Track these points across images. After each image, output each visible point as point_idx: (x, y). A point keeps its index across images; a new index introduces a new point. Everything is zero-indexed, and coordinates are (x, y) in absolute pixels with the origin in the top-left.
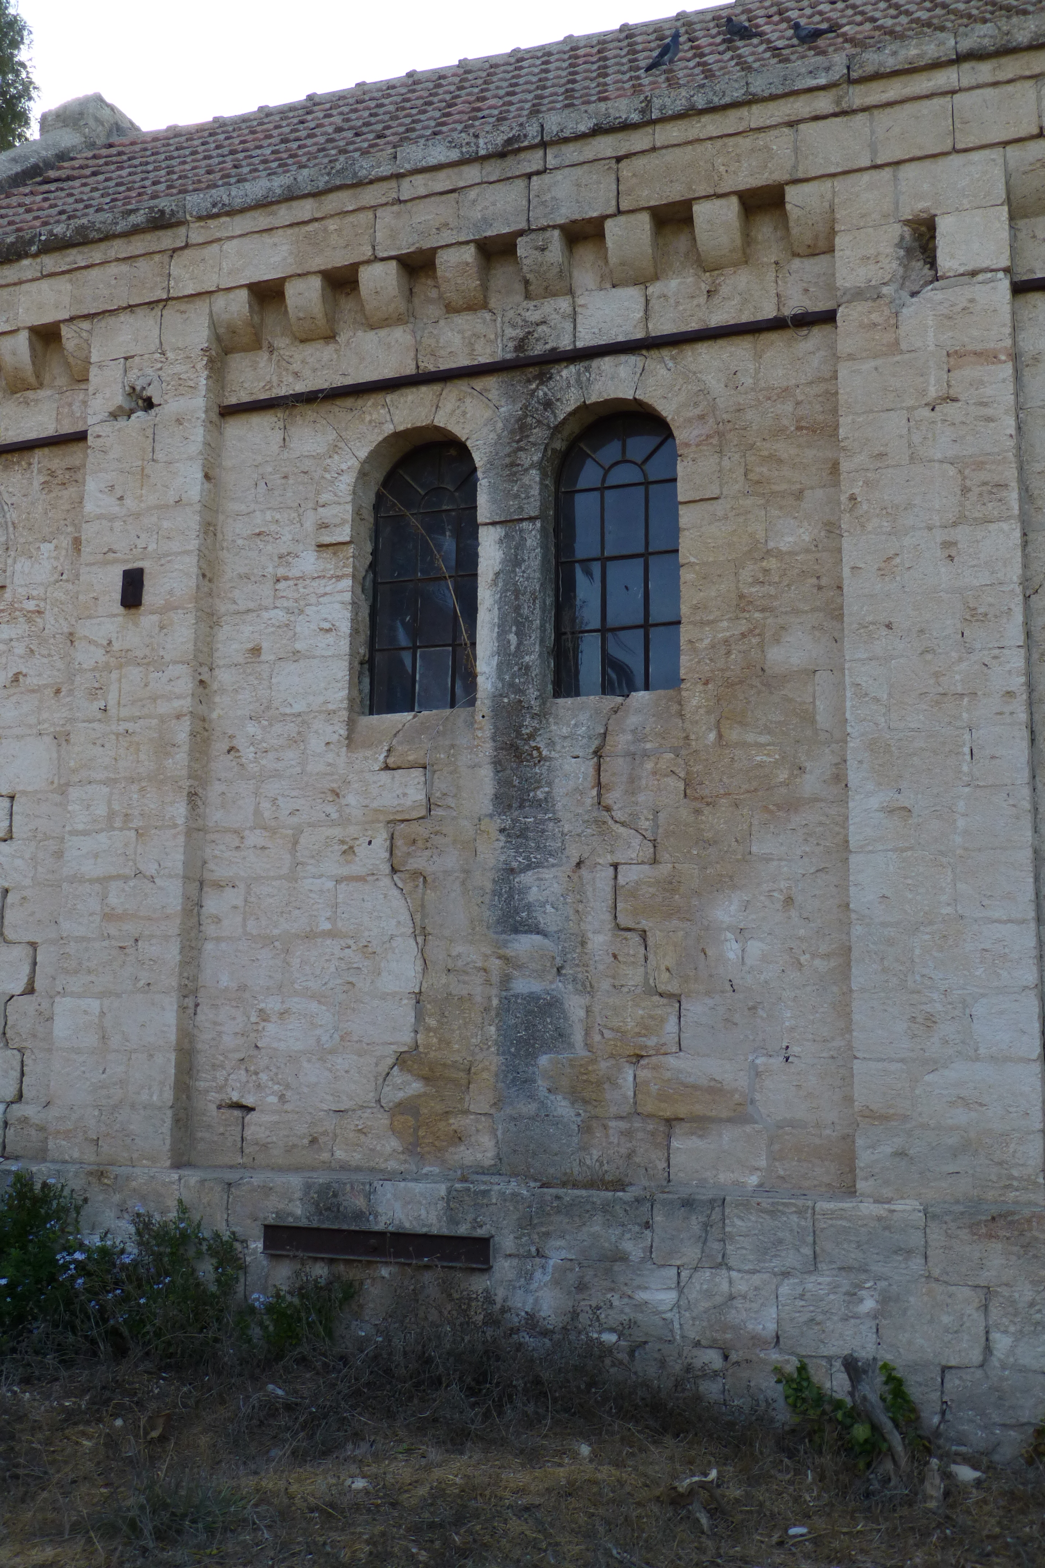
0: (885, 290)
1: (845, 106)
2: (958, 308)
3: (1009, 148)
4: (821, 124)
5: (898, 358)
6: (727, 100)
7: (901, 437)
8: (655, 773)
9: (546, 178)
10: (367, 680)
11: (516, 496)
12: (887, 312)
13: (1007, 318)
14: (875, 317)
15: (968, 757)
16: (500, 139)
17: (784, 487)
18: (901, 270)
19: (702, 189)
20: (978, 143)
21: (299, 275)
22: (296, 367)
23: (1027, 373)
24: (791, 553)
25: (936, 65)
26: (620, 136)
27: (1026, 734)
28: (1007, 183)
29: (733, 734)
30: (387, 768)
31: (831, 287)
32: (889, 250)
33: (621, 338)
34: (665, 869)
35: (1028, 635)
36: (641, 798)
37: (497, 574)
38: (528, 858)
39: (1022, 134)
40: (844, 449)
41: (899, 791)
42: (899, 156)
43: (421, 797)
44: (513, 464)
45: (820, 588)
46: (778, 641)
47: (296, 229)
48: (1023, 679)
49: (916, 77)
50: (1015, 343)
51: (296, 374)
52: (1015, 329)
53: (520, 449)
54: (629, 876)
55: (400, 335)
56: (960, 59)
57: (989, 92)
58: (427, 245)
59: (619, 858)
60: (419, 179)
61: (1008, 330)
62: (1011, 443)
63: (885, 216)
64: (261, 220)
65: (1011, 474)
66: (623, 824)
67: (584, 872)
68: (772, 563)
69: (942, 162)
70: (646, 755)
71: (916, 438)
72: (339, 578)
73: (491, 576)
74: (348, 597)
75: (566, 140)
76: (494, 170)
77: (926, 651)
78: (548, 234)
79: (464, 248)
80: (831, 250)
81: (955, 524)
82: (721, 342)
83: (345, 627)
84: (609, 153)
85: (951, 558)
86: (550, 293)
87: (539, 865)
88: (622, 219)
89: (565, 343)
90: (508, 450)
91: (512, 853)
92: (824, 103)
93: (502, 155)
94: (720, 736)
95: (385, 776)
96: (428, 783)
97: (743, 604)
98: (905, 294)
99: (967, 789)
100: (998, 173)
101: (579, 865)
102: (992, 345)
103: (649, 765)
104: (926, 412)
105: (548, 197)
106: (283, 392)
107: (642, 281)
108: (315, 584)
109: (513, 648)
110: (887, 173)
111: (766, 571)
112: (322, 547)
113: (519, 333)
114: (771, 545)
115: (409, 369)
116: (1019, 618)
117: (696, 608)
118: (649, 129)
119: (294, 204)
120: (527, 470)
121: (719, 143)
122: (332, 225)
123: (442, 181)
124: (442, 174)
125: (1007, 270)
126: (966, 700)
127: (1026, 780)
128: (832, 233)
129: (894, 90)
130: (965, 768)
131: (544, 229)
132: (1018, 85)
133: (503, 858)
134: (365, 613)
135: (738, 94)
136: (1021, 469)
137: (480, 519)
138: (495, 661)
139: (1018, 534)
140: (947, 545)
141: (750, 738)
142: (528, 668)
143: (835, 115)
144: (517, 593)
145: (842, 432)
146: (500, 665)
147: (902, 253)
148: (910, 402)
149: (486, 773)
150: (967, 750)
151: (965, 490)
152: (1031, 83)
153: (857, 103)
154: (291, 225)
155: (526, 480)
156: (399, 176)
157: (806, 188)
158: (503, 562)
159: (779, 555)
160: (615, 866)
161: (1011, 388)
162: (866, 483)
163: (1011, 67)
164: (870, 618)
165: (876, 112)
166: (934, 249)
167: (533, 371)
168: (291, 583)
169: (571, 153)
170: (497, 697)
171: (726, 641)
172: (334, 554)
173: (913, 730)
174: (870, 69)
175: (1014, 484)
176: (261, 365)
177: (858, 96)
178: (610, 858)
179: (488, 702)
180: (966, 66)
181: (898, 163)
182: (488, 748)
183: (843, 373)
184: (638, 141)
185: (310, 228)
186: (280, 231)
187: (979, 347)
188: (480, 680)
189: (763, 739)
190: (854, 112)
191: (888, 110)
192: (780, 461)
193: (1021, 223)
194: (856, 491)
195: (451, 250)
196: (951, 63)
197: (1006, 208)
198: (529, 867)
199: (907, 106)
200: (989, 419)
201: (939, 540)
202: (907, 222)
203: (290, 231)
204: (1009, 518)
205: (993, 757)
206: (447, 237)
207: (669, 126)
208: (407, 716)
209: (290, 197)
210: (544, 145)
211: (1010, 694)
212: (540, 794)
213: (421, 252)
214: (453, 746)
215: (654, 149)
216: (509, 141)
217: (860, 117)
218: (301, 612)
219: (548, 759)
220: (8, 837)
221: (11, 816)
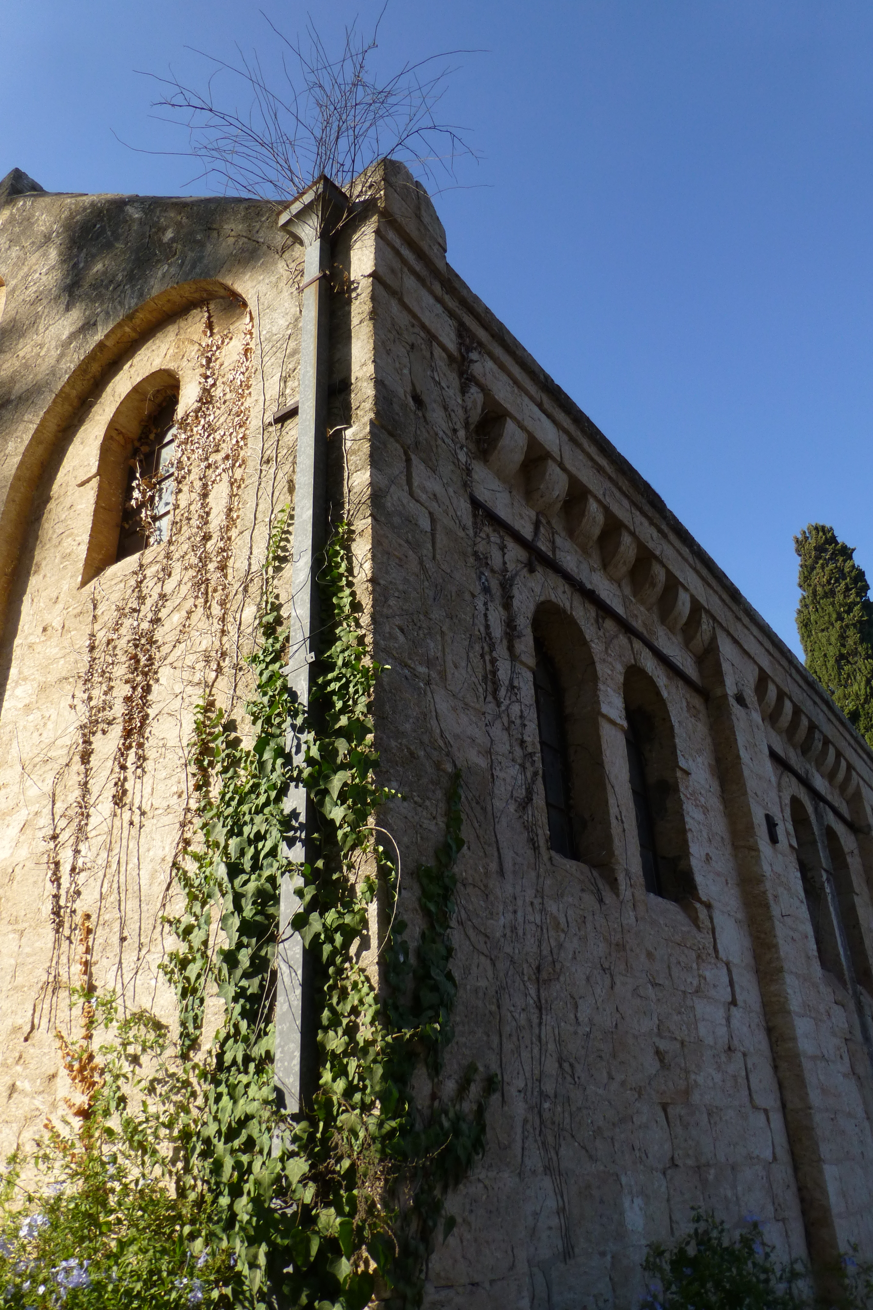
11: (827, 859)
30: (836, 1003)
37: (831, 899)
43: (847, 1026)
44: (823, 841)
53: (822, 834)
58: (800, 706)
72: (797, 870)
78: (821, 735)
90: (820, 832)
95: (837, 1007)
96: (847, 1017)
122: (776, 665)
131: (821, 732)
138: (842, 949)
143: (854, 749)
149: (856, 1017)
155: (827, 852)
158: (831, 893)
167: (813, 795)
179: (847, 973)
182: (853, 1002)
186: (764, 649)
203: (766, 652)
214: (846, 996)
220: (734, 1003)
221: (731, 983)
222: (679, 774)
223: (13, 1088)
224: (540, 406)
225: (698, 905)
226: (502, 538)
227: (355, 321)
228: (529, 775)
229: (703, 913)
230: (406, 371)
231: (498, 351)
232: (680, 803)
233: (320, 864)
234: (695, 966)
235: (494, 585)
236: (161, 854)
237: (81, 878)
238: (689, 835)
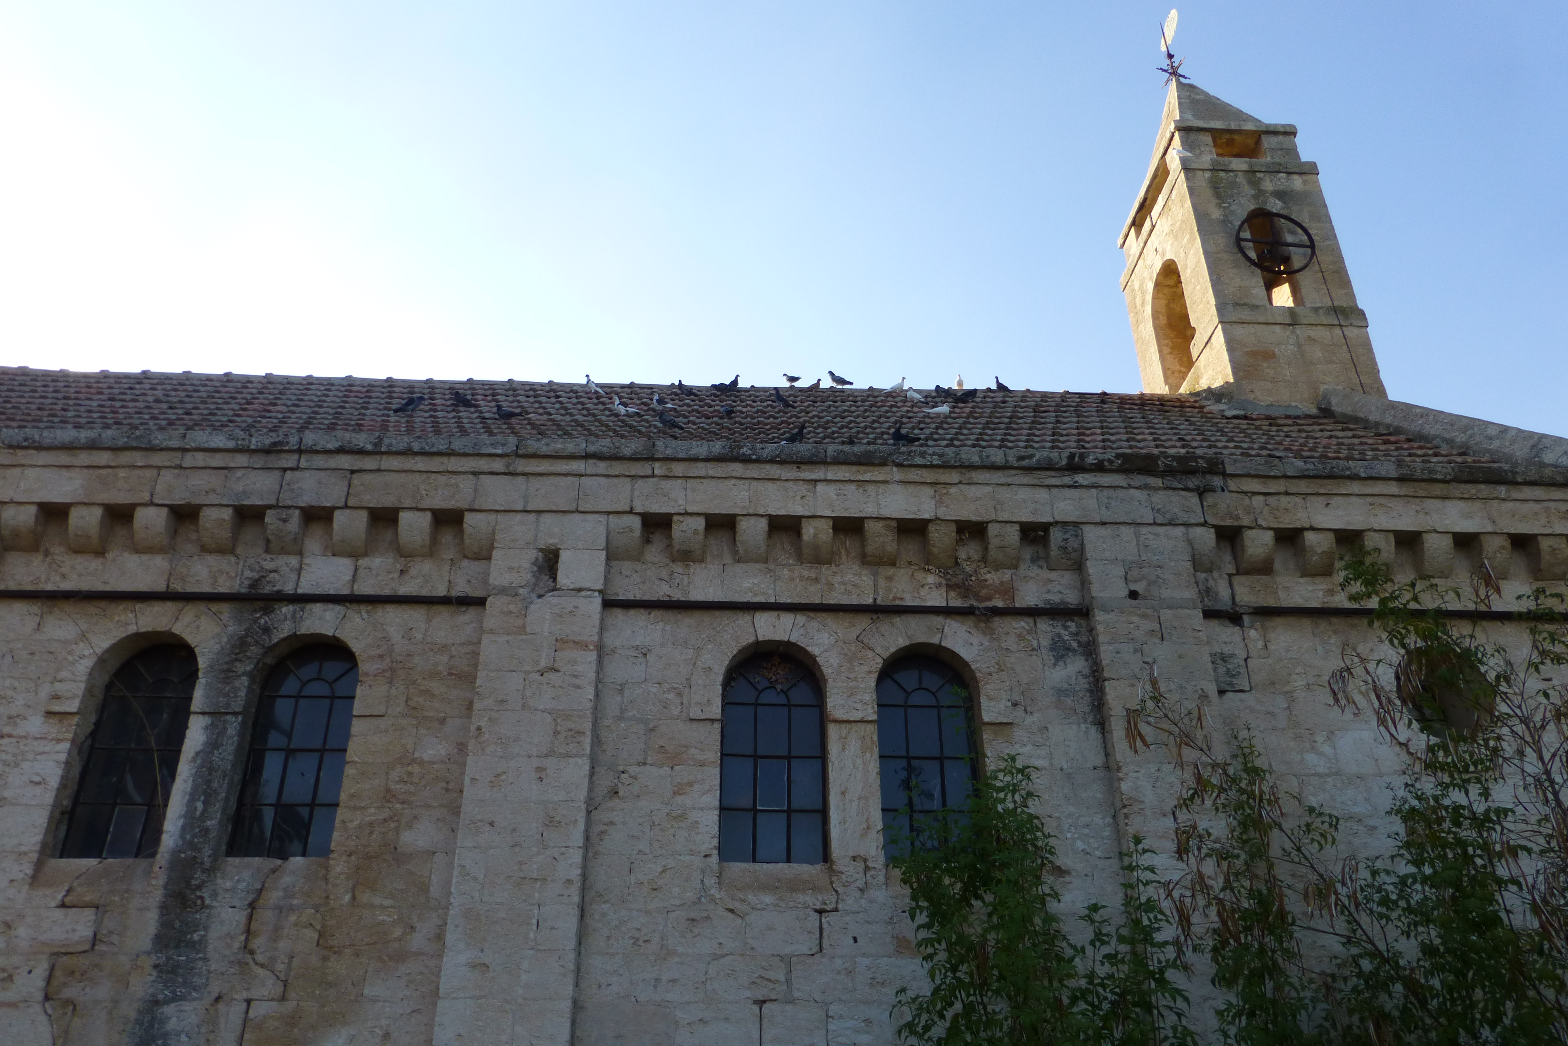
0: (521, 591)
1: (511, 469)
2: (566, 611)
3: (611, 516)
4: (495, 477)
5: (524, 637)
6: (435, 449)
7: (518, 690)
8: (296, 925)
9: (298, 474)
10: (64, 828)
11: (226, 695)
12: (520, 605)
13: (597, 622)
14: (512, 608)
15: (535, 927)
16: (268, 441)
17: (432, 714)
18: (533, 580)
19: (407, 503)
20: (592, 509)
21: (85, 504)
22: (64, 570)
23: (606, 659)
24: (431, 763)
25: (572, 457)
26: (357, 457)
27: (576, 912)
28: (607, 537)
29: (364, 897)
30: (63, 905)
31: (485, 582)
32: (528, 566)
33: (332, 592)
34: (290, 1005)
35: (587, 838)
36: (282, 945)
37: (198, 754)
38: (174, 992)
39: (620, 509)
40: (478, 694)
41: (482, 951)
42: (542, 507)
43: (88, 933)
44: (229, 670)
45: (447, 790)
46: (410, 827)
47: (92, 471)
48: (579, 871)
49: (560, 462)
50: (601, 638)
51: (63, 576)
52: (602, 629)
53: (237, 660)
54: (258, 1010)
55: (159, 562)
56: (587, 456)
57: (603, 480)
58: (196, 501)
59: (254, 994)
60: (200, 456)
61: (596, 630)
62: (590, 705)
63: (528, 544)
64: (64, 458)
65: (587, 726)
66: (262, 966)
67: (221, 1006)
68: (415, 769)
69: (569, 517)
70: (291, 909)
71: (528, 693)
72: (59, 741)
73: (192, 754)
74: (63, 757)
75: (317, 452)
76: (259, 461)
77: (515, 845)
78: (291, 511)
79: (225, 509)
80: (489, 558)
81: (546, 756)
82: (405, 607)
83: (54, 782)
84: (347, 466)
85: (541, 779)
86: (284, 551)
87: (183, 998)
88: (348, 511)
89: (289, 588)
90: (227, 659)
91: (160, 986)
92: (498, 465)
93: (267, 451)
94: (354, 898)
95: (59, 913)
96: (98, 923)
97: (388, 796)
98: (534, 596)
99: (531, 952)
100: (602, 530)
101: (218, 999)
102: (585, 638)
103: (293, 918)
104: (537, 676)
105: (295, 486)
106: (50, 587)
107: (354, 555)
108: (35, 743)
109: (198, 813)
110: (532, 517)
111: (410, 774)
112: (49, 714)
113: (255, 575)
114: (417, 755)
115: (161, 587)
116: (581, 826)
117: (353, 796)
118: (378, 457)
119: (95, 452)
120: (239, 676)
121: (425, 476)
122: (122, 473)
123: (217, 460)
124: (218, 456)
125: (600, 592)
126: (539, 883)
127: (573, 947)
128: (491, 548)
129: (544, 466)
130: (532, 936)
131: (288, 507)
132: (621, 479)
133: (151, 990)
134: (76, 771)
135: (442, 448)
136: (595, 723)
137: (193, 708)
138: (181, 822)
139: (587, 767)
140: (539, 769)
141: (377, 901)
142: (207, 831)
143: (504, 474)
144: (211, 770)
145: (479, 682)
146: (184, 828)
147: (535, 568)
148: (528, 668)
149: (152, 917)
150: (534, 921)
151: (556, 733)
152: (629, 479)
153: (520, 469)
154: (88, 467)
155: (237, 684)
156: (184, 450)
157: (479, 516)
158: (205, 744)
159: (421, 763)
160: (249, 1002)
161: (594, 668)
162: (490, 719)
163: (618, 468)
164: (479, 817)
165: (531, 477)
166: (557, 570)
167: (260, 604)
168: (14, 740)
169: (319, 461)
170: (175, 853)
171: (371, 824)
172: (60, 721)
173: (497, 904)
174: (530, 450)
175: (589, 733)
176: (35, 564)
177: (522, 465)
178: (245, 995)
179: (166, 855)
180: (591, 461)
181: (540, 512)
182: (158, 895)
183: (485, 641)
184: (369, 463)
185: (103, 472)
186: (78, 470)
187: (577, 639)
188: (165, 837)
189: (387, 903)
190: (517, 474)
191: (539, 478)
192: (433, 695)
193: (614, 563)
194: (482, 724)
195: (213, 509)
196: (581, 457)
197: (604, 553)
198: (174, 999)
199: (551, 477)
200: (578, 687)
201: (534, 766)
202: (541, 550)
203: (86, 471)
204: (583, 755)
205: (552, 928)
206: (213, 499)
207: (391, 458)
208: (93, 862)
209: (92, 446)
210: (300, 451)
211: (569, 881)
212: (196, 937)
213: (189, 506)
214: (127, 891)
215: (379, 470)
216: (275, 444)
217: (520, 479)
218: (17, 765)
219: (209, 907)
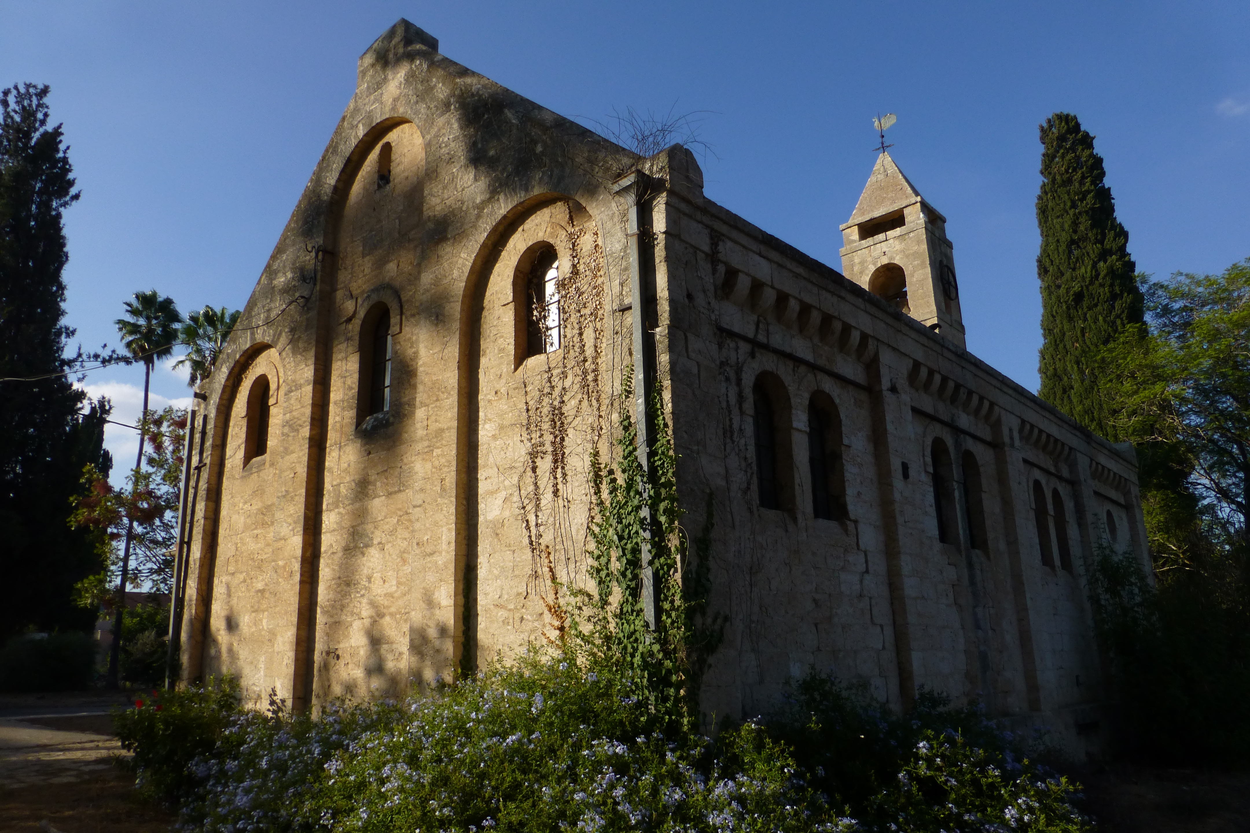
0: (1009, 446)
1: (1001, 388)
2: (1018, 458)
5: (1014, 467)
7: (1017, 490)
9: (965, 370)
11: (959, 474)
19: (986, 396)
20: (1015, 413)
30: (949, 564)
38: (976, 603)
39: (1019, 415)
41: (1031, 593)
43: (956, 577)
54: (991, 611)
57: (1015, 400)
58: (948, 375)
59: (989, 605)
63: (1007, 424)
67: (985, 609)
69: (1011, 415)
70: (988, 572)
72: (930, 486)
73: (958, 500)
79: (954, 382)
84: (974, 372)
86: (955, 406)
88: (976, 394)
89: (959, 425)
91: (974, 600)
92: (999, 385)
96: (957, 572)
100: (1017, 423)
101: (984, 606)
105: (966, 377)
107: (968, 413)
108: (926, 486)
112: (926, 472)
113: (951, 416)
115: (936, 415)
120: (960, 466)
128: (999, 423)
129: (1006, 389)
131: (966, 388)
133: (972, 602)
137: (955, 478)
149: (966, 571)
152: (1019, 402)
155: (960, 469)
157: (997, 408)
158: (959, 496)
160: (989, 608)
171: (993, 539)
172: (929, 476)
173: (1029, 576)
179: (963, 545)
180: (1013, 391)
181: (1007, 410)
182: (965, 562)
184: (977, 372)
185: (926, 349)
186: (920, 345)
187: (1021, 471)
188: (961, 537)
192: (992, 485)
198: (977, 606)
202: (1009, 428)
207: (981, 372)
212: (976, 581)
214: (958, 559)
215: (979, 377)
219: (975, 569)
220: (867, 571)
221: (867, 562)
222: (843, 448)
223: (522, 619)
224: (760, 255)
225: (848, 522)
226: (736, 343)
227: (657, 260)
228: (749, 475)
229: (851, 526)
230: (683, 283)
231: (735, 234)
232: (842, 465)
233: (657, 539)
234: (842, 555)
235: (732, 375)
236: (580, 522)
237: (542, 528)
238: (847, 484)
